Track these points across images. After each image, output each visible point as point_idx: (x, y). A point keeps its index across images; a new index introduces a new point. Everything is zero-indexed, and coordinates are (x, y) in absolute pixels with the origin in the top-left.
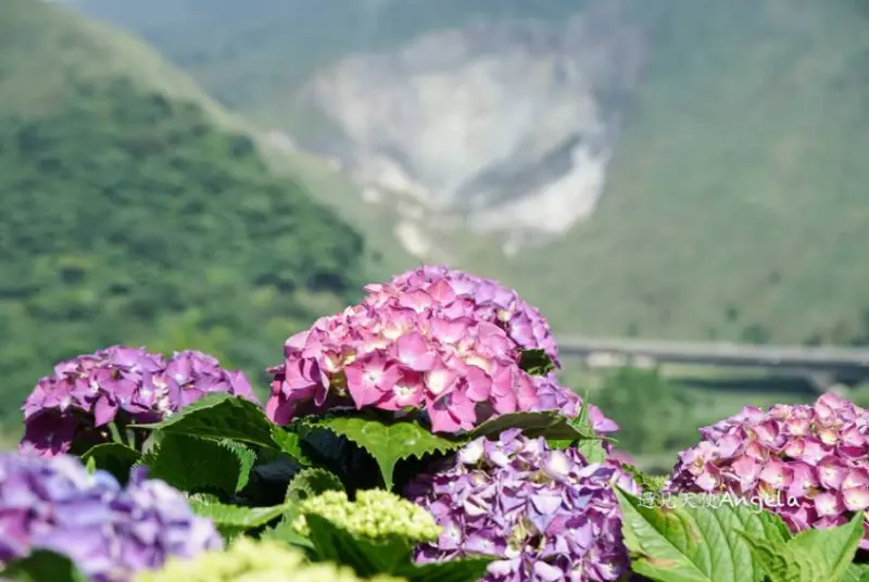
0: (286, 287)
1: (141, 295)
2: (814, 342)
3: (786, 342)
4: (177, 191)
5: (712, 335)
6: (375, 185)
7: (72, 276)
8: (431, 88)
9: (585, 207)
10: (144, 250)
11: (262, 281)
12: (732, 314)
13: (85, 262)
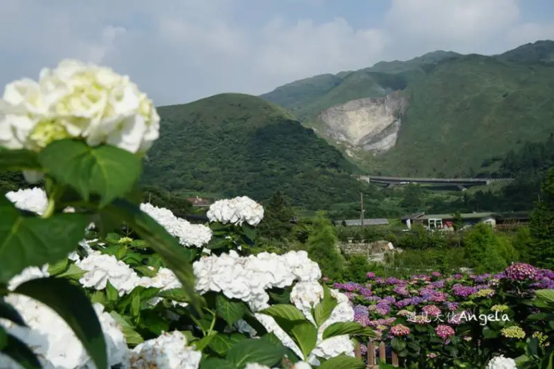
0: (323, 167)
1: (289, 170)
2: (456, 177)
3: (451, 178)
4: (295, 144)
5: (429, 176)
6: (339, 140)
7: (271, 166)
8: (351, 115)
9: (393, 144)
10: (289, 159)
11: (317, 166)
12: (434, 170)
13: (274, 162)
